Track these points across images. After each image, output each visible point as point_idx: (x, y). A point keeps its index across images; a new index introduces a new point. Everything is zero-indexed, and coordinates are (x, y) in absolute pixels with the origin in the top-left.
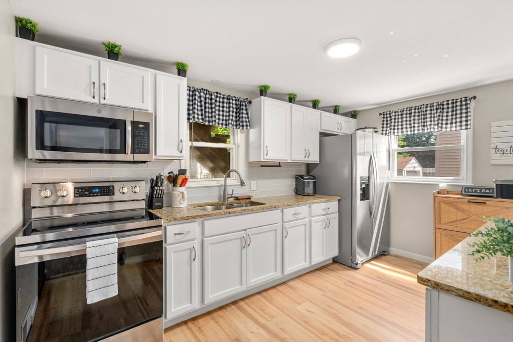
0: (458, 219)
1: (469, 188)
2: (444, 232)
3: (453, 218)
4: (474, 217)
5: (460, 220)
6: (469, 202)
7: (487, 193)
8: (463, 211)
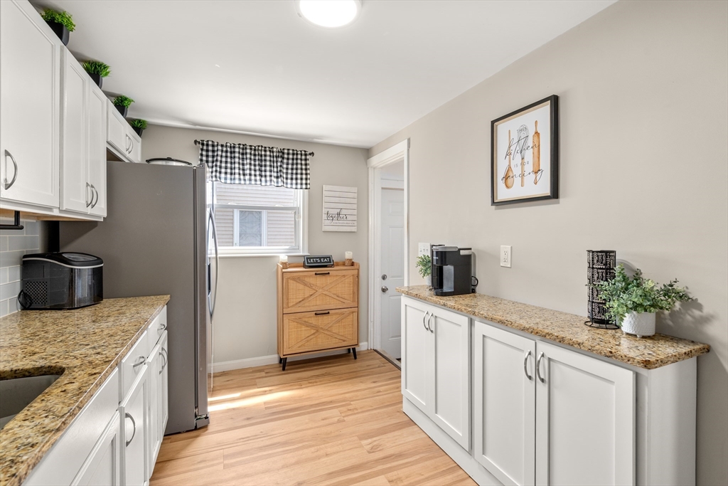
0: (306, 296)
1: (310, 258)
2: (292, 317)
3: (300, 297)
4: (320, 290)
5: (308, 297)
6: (316, 274)
7: (326, 262)
8: (310, 286)
